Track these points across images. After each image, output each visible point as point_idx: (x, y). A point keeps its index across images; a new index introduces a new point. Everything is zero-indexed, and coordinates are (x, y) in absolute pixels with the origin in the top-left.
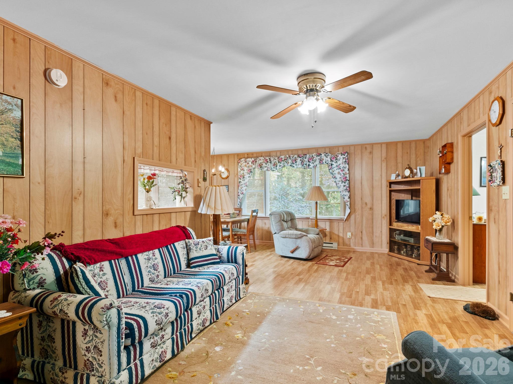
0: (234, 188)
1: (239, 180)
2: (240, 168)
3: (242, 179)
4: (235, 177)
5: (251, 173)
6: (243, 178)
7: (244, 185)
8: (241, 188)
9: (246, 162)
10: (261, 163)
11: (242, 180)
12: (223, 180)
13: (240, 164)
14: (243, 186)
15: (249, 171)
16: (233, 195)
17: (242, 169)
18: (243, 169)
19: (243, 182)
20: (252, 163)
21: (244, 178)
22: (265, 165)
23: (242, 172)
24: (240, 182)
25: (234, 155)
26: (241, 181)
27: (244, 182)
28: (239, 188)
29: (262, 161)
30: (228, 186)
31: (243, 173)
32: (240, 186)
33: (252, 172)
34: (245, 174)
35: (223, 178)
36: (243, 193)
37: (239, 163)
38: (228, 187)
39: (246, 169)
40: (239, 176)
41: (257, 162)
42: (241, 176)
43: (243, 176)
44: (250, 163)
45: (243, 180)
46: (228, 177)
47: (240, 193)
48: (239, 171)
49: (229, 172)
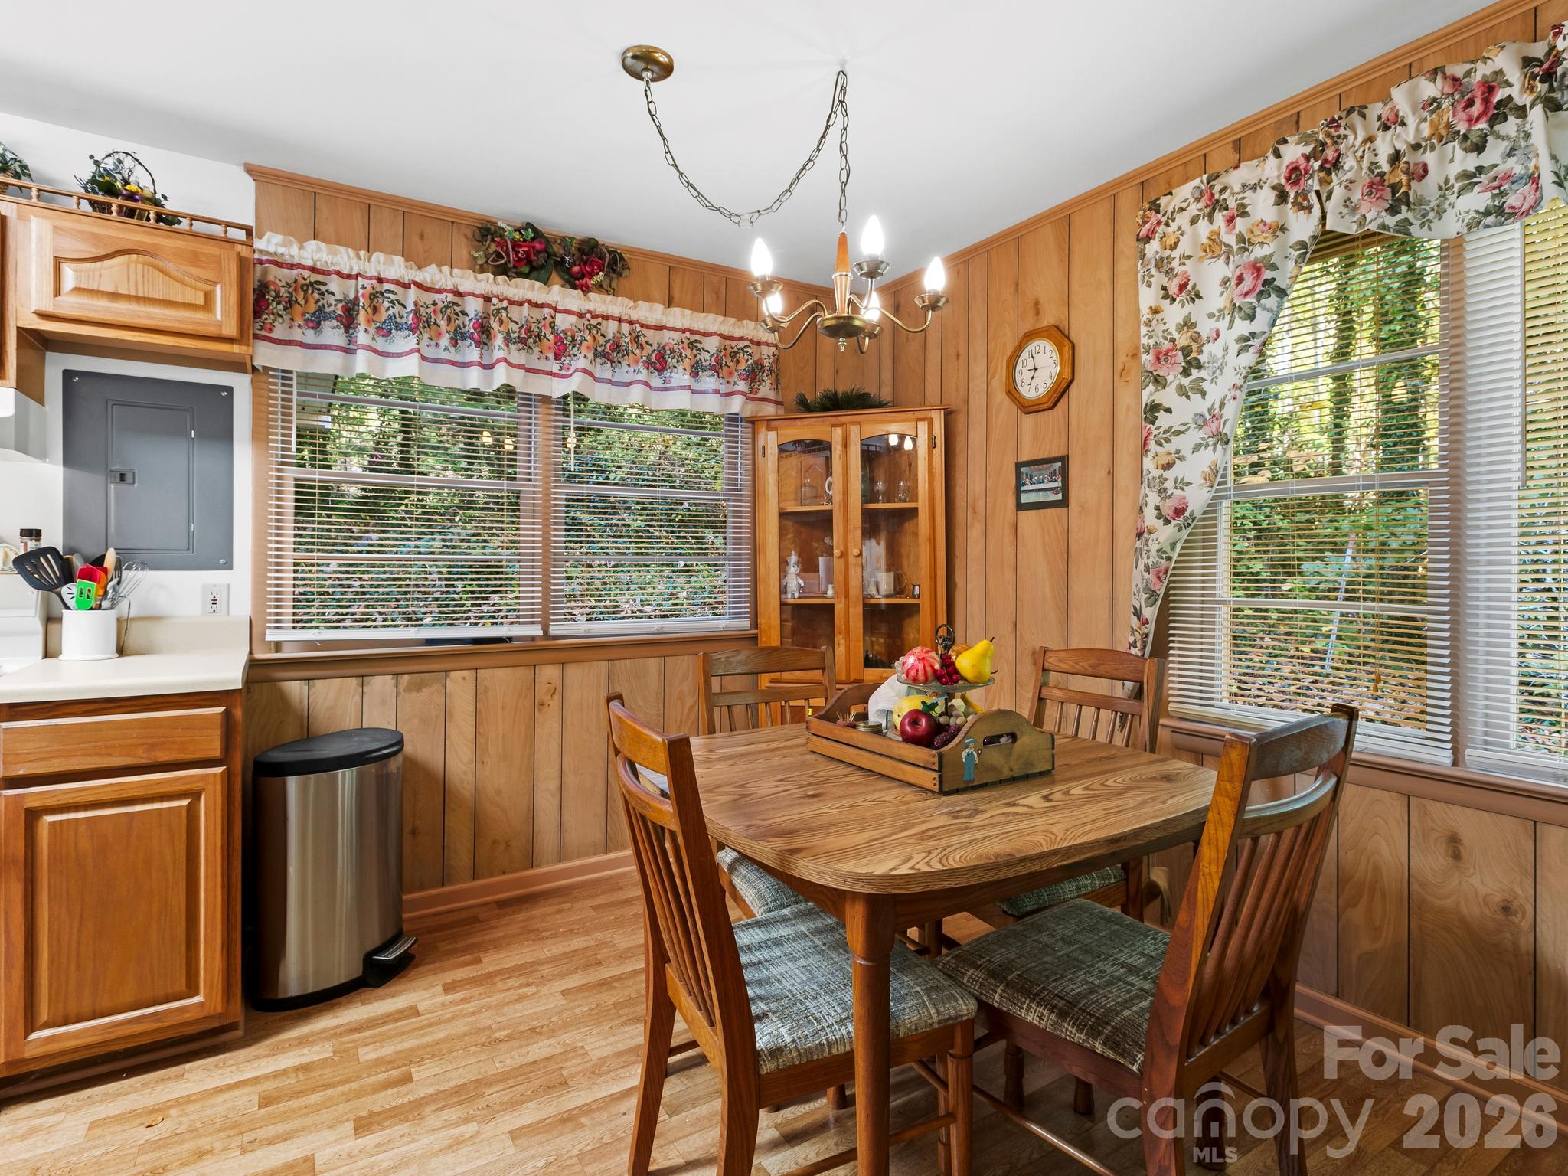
0: (1111, 473)
1: (1149, 394)
2: (1158, 279)
3: (1174, 377)
4: (1119, 383)
5: (1271, 301)
6: (1186, 373)
7: (1195, 436)
8: (1168, 466)
9: (1215, 205)
10: (1396, 158)
11: (1171, 389)
12: (1029, 420)
13: (1153, 248)
14: (1184, 443)
15: (1247, 284)
16: (1104, 530)
17: (1173, 289)
18: (1182, 287)
19: (1182, 410)
20: (1282, 197)
21: (1192, 364)
22: (1464, 161)
23: (1174, 314)
24: (1154, 408)
25: (1109, 194)
26: (1167, 397)
27: (1199, 405)
28: (1148, 463)
29: (1415, 128)
30: (1064, 460)
31: (1188, 324)
32: (1152, 445)
33: (1282, 293)
34: (1205, 328)
35: (1028, 408)
36: (1179, 512)
37: (1147, 239)
38: (1065, 473)
39: (1212, 275)
40: (1147, 359)
41: (1349, 163)
42: (1161, 357)
43: (1186, 351)
44: (1263, 205)
45: (1182, 391)
46: (1061, 391)
47: (1150, 513)
48: (1145, 314)
49: (1067, 349)
